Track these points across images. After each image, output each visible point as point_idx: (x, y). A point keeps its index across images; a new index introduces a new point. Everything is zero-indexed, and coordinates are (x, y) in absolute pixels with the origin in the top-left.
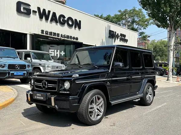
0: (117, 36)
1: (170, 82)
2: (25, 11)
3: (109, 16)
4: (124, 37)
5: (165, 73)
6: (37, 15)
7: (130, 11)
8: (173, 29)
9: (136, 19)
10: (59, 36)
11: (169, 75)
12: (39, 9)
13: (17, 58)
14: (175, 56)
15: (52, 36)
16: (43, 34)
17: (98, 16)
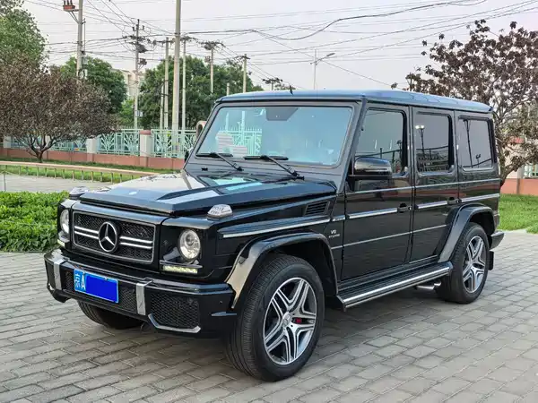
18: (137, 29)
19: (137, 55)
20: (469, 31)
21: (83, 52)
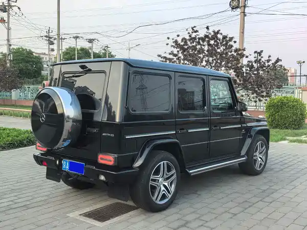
18: (49, 32)
19: (49, 46)
20: (187, 32)
21: (10, 45)
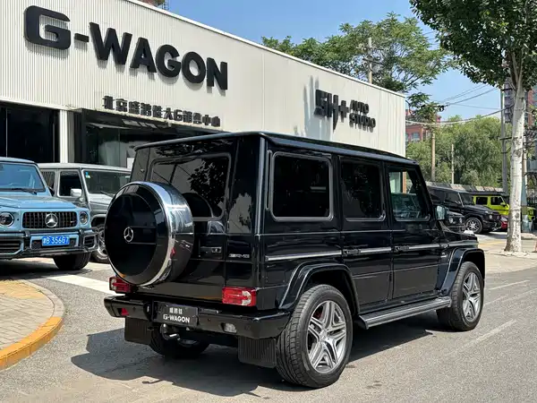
0: (342, 110)
1: (515, 254)
2: (53, 38)
3: (311, 42)
4: (365, 113)
5: (498, 226)
6: (89, 47)
7: (379, 26)
8: (519, 86)
9: (400, 52)
10: (159, 116)
11: (511, 232)
12: (95, 28)
13: (44, 190)
14: (526, 171)
15: (139, 116)
16: (111, 108)
17: (276, 42)
